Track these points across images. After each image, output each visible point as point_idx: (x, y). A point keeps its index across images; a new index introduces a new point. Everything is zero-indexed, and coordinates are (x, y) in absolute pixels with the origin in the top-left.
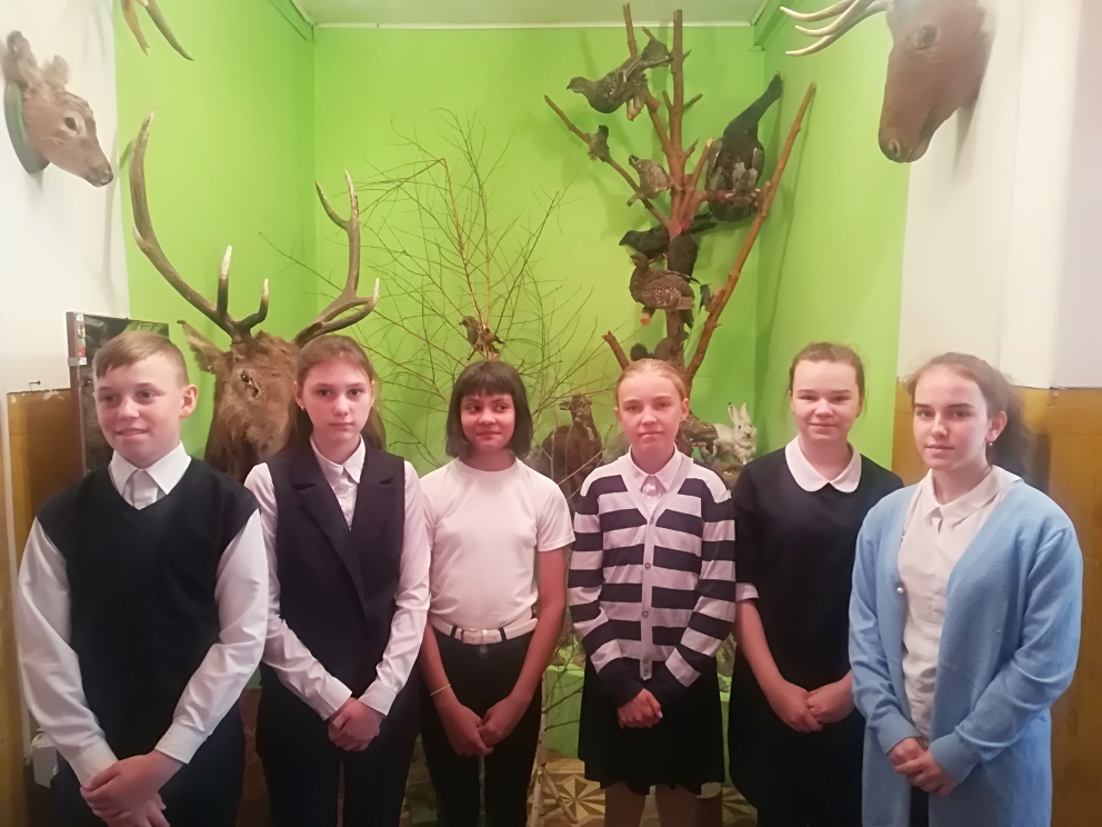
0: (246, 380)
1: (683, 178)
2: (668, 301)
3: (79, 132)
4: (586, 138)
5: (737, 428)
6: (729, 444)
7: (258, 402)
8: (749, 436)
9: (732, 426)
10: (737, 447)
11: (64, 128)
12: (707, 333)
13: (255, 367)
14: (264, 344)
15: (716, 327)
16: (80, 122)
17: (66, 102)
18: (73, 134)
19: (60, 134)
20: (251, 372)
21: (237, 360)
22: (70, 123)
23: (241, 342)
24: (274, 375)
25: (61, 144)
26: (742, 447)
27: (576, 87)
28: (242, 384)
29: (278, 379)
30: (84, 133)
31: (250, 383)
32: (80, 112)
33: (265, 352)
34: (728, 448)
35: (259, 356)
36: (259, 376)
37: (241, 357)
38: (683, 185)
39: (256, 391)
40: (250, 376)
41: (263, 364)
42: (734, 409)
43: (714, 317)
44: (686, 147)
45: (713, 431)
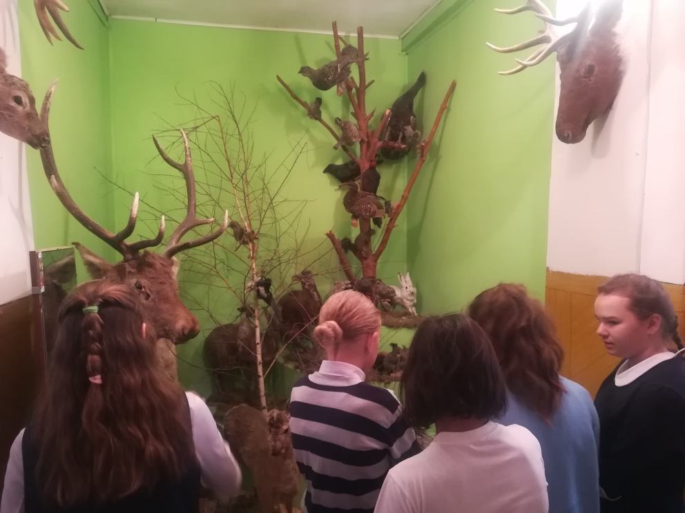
0: (139, 287)
1: (367, 133)
2: (370, 212)
3: (24, 108)
4: (304, 104)
5: (404, 289)
6: (400, 298)
7: (151, 304)
8: (412, 293)
9: (401, 287)
10: (405, 300)
11: (13, 104)
12: (388, 231)
13: (146, 278)
14: (150, 260)
15: (394, 227)
16: (25, 100)
17: (13, 84)
18: (20, 108)
19: (9, 108)
20: (144, 282)
21: (130, 272)
22: (18, 100)
23: (132, 259)
24: (161, 283)
25: (10, 116)
26: (407, 300)
27: (305, 72)
28: (137, 291)
29: (164, 286)
30: (28, 108)
31: (143, 290)
32: (25, 91)
33: (151, 265)
34: (399, 301)
35: (147, 269)
36: (150, 284)
37: (133, 271)
38: (368, 137)
39: (149, 296)
40: (143, 284)
41: (151, 276)
42: (402, 276)
43: (393, 221)
44: (368, 113)
45: (393, 292)
